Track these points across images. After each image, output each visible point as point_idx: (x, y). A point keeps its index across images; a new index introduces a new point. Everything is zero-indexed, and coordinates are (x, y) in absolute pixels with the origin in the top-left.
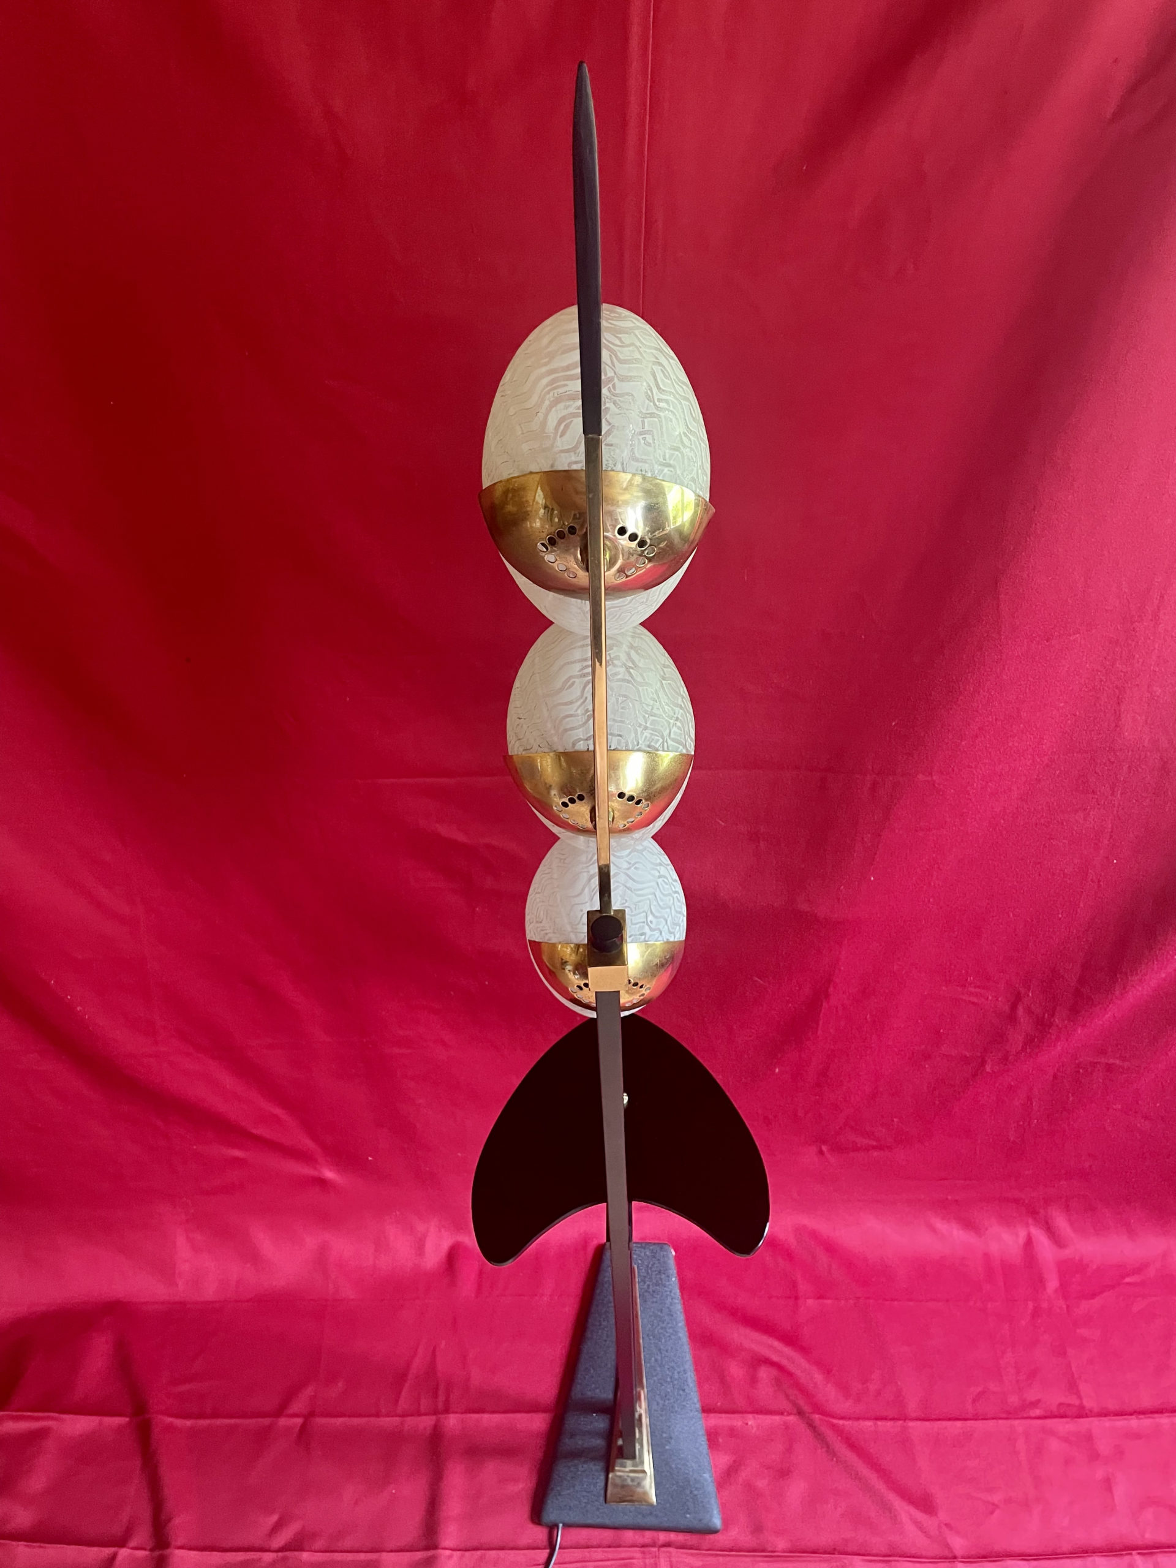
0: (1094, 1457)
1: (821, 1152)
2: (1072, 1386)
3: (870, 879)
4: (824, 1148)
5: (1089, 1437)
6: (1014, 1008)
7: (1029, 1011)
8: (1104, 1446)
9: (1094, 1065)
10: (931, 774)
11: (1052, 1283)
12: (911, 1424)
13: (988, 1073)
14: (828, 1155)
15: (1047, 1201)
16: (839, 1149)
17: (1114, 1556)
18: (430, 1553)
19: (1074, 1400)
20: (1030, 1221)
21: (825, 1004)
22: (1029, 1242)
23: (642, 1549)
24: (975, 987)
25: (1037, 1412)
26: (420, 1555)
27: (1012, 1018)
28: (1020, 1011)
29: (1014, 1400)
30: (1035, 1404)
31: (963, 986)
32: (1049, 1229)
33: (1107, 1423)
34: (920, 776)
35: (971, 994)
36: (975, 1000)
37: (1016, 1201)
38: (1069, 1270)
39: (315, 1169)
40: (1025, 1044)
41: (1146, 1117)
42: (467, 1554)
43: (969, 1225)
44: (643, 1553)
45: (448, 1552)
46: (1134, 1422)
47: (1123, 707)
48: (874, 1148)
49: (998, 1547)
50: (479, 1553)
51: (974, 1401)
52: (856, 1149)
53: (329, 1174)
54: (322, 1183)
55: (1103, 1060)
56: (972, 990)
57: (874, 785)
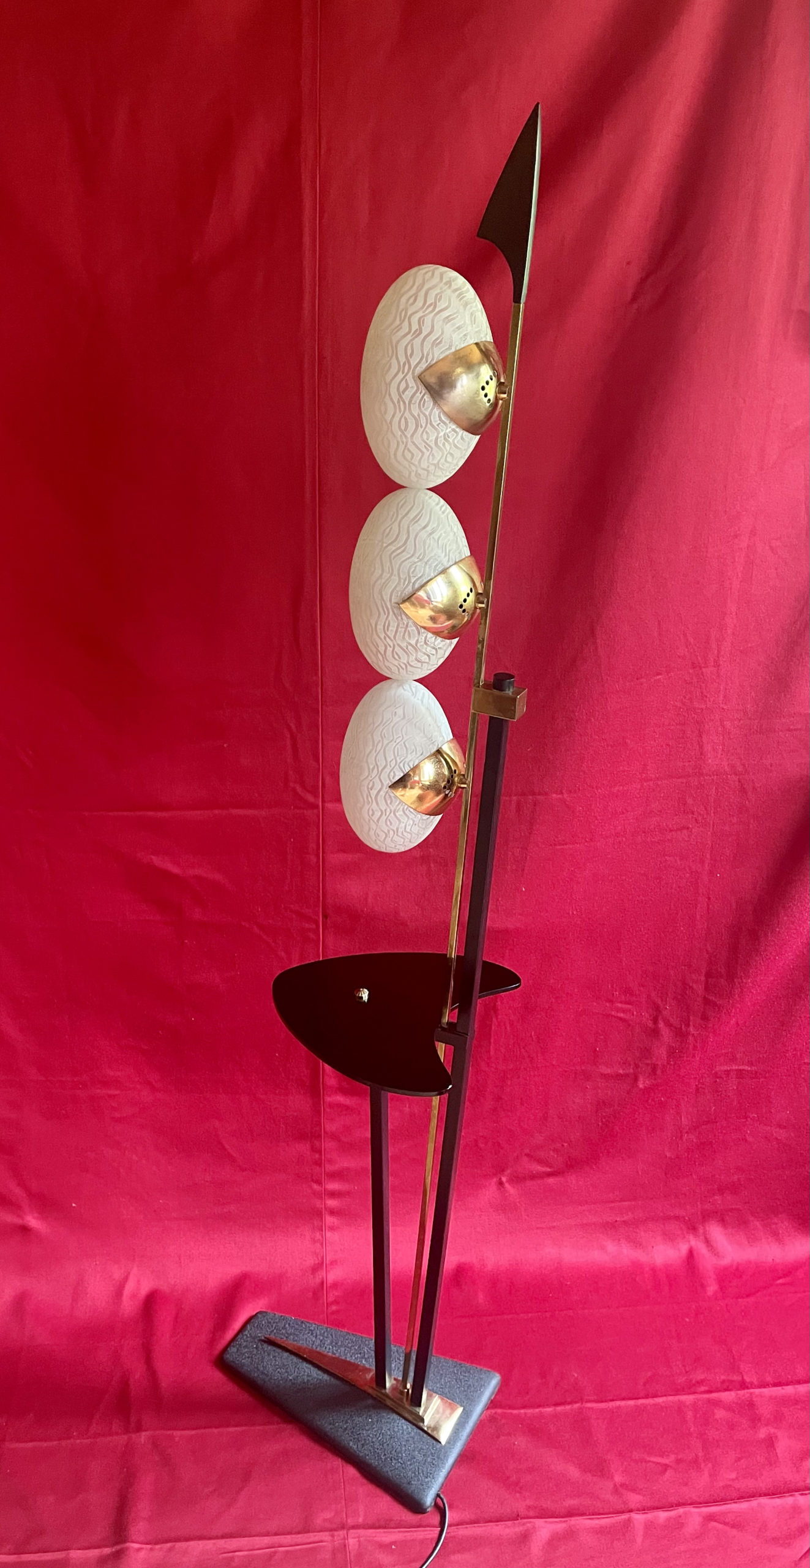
0: (755, 1421)
1: (501, 1183)
2: (734, 1368)
3: (522, 890)
4: (504, 1179)
5: (751, 1404)
6: (655, 1021)
7: (669, 1025)
8: (765, 1410)
9: (728, 1073)
10: (562, 793)
11: (712, 1288)
12: (589, 1405)
13: (641, 1089)
14: (507, 1185)
15: (706, 1216)
16: (516, 1179)
17: (778, 1497)
18: (118, 1547)
19: (736, 1378)
20: (691, 1237)
21: (494, 1019)
22: (691, 1253)
23: (331, 1533)
24: (621, 1002)
25: (703, 1388)
26: (107, 1551)
27: (655, 1033)
28: (661, 1025)
29: (681, 1380)
30: (700, 1383)
31: (611, 1001)
32: (707, 1242)
33: (766, 1391)
34: (554, 795)
35: (618, 1010)
36: (622, 1015)
37: (677, 1218)
38: (729, 1276)
39: (19, 1216)
40: (669, 1057)
41: (780, 1126)
42: (158, 1547)
43: (637, 1244)
44: (333, 1536)
45: (136, 1546)
46: (789, 1390)
47: (705, 739)
48: (549, 1175)
49: (672, 1499)
50: (169, 1545)
51: (644, 1385)
52: (533, 1177)
53: (32, 1221)
54: (25, 1229)
55: (735, 1067)
56: (619, 1005)
57: (518, 804)
